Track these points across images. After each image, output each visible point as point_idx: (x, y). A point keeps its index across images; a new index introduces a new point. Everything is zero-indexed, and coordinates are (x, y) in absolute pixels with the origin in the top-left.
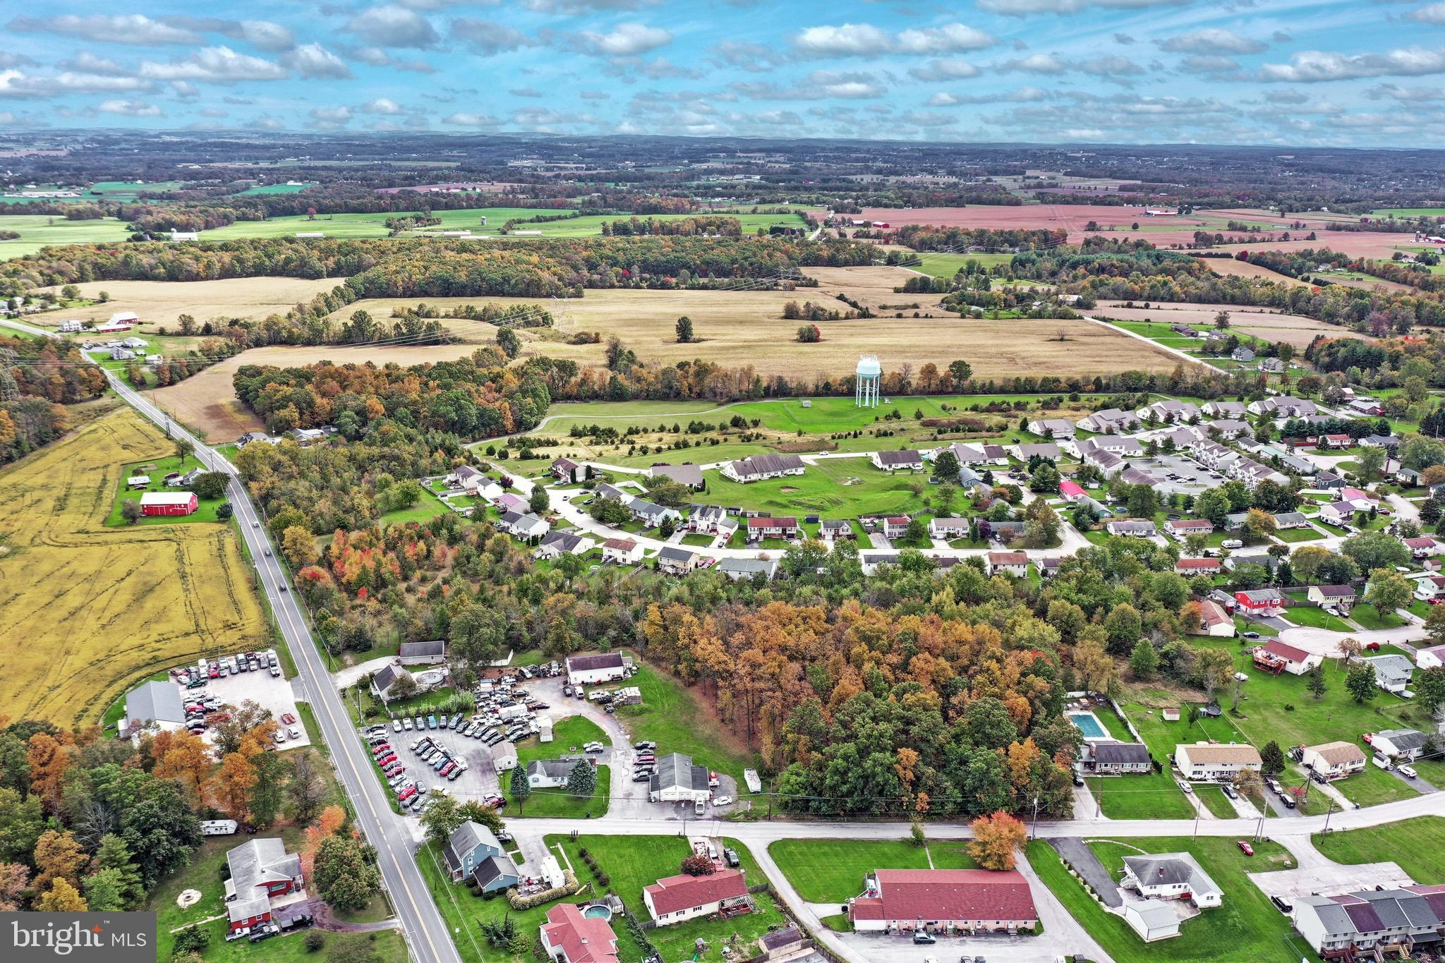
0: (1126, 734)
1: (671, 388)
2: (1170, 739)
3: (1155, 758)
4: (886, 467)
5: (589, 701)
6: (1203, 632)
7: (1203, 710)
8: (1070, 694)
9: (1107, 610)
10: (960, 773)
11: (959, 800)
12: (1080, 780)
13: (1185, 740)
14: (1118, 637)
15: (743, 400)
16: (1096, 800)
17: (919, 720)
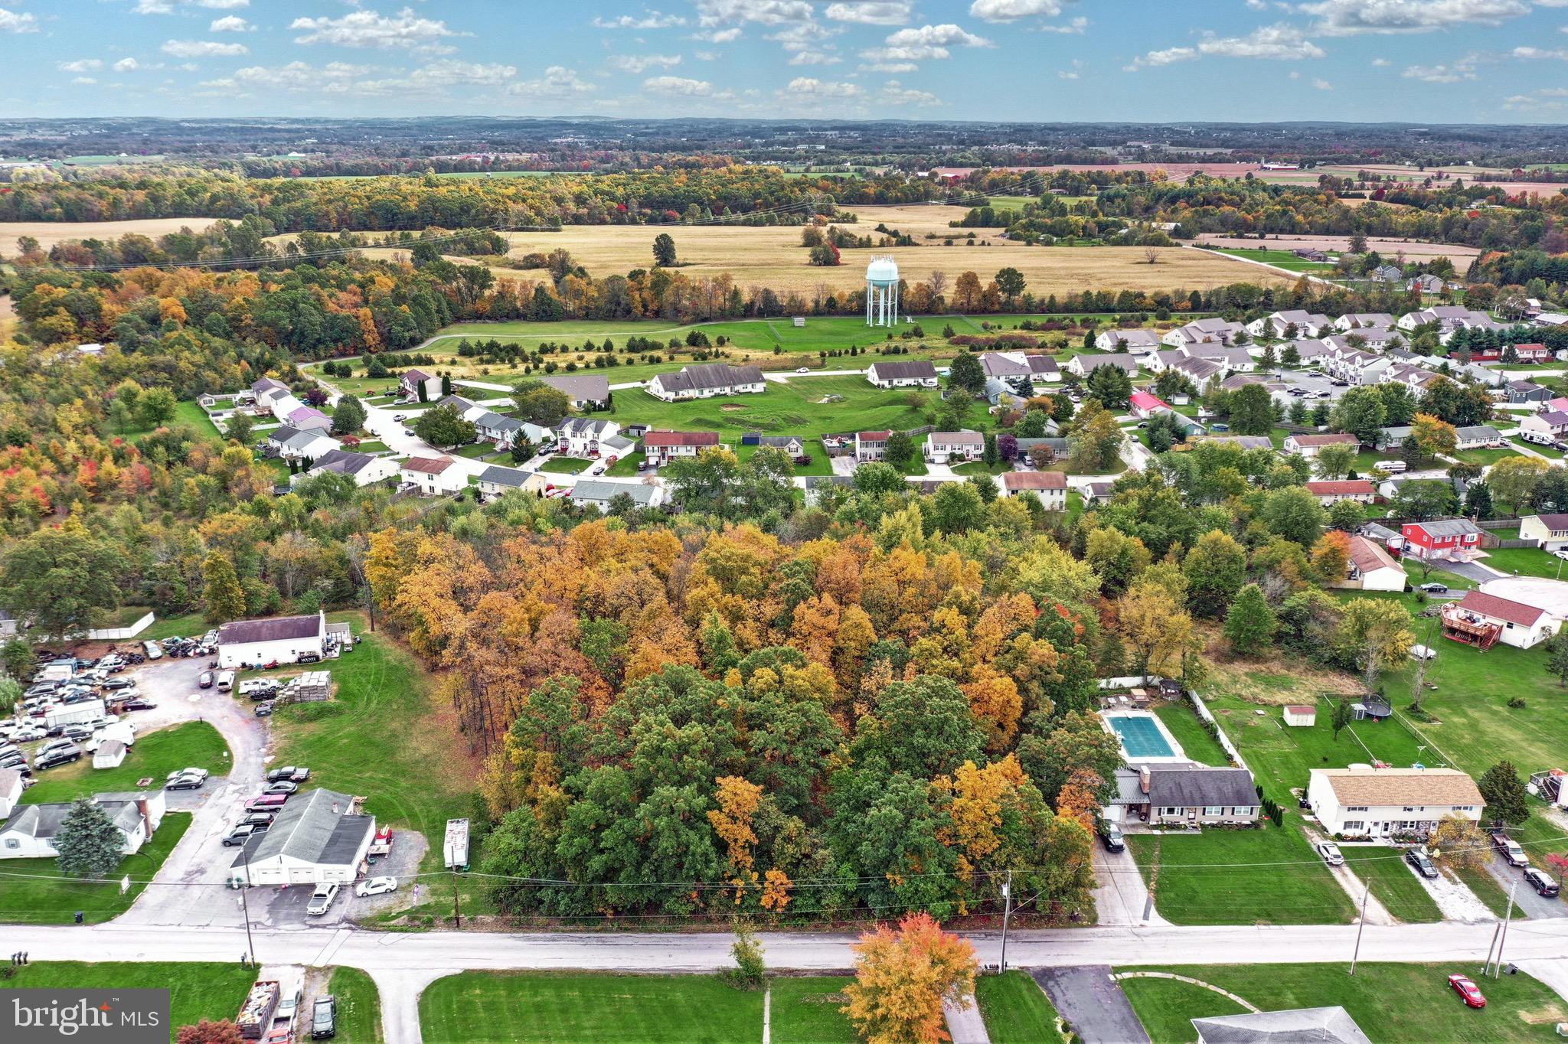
0: (1213, 751)
1: (618, 304)
2: (1296, 760)
3: (1268, 796)
4: (886, 383)
5: (237, 696)
6: (1351, 584)
7: (1358, 707)
8: (1116, 682)
9: (1188, 543)
10: (851, 828)
11: (851, 886)
12: (1117, 841)
13: (1326, 762)
14: (1206, 588)
15: (716, 319)
16: (1147, 883)
17: (772, 718)
